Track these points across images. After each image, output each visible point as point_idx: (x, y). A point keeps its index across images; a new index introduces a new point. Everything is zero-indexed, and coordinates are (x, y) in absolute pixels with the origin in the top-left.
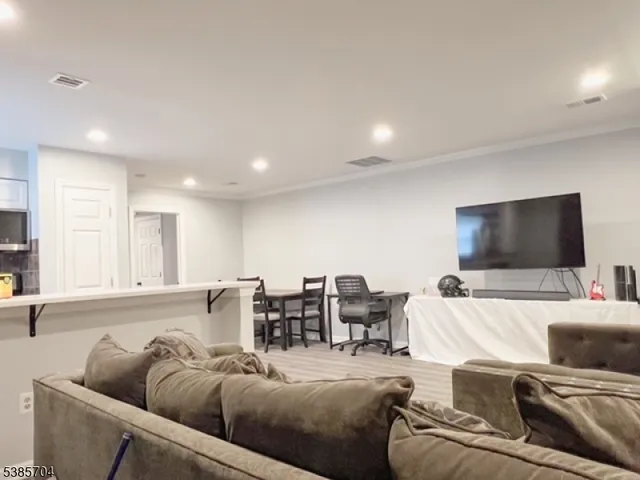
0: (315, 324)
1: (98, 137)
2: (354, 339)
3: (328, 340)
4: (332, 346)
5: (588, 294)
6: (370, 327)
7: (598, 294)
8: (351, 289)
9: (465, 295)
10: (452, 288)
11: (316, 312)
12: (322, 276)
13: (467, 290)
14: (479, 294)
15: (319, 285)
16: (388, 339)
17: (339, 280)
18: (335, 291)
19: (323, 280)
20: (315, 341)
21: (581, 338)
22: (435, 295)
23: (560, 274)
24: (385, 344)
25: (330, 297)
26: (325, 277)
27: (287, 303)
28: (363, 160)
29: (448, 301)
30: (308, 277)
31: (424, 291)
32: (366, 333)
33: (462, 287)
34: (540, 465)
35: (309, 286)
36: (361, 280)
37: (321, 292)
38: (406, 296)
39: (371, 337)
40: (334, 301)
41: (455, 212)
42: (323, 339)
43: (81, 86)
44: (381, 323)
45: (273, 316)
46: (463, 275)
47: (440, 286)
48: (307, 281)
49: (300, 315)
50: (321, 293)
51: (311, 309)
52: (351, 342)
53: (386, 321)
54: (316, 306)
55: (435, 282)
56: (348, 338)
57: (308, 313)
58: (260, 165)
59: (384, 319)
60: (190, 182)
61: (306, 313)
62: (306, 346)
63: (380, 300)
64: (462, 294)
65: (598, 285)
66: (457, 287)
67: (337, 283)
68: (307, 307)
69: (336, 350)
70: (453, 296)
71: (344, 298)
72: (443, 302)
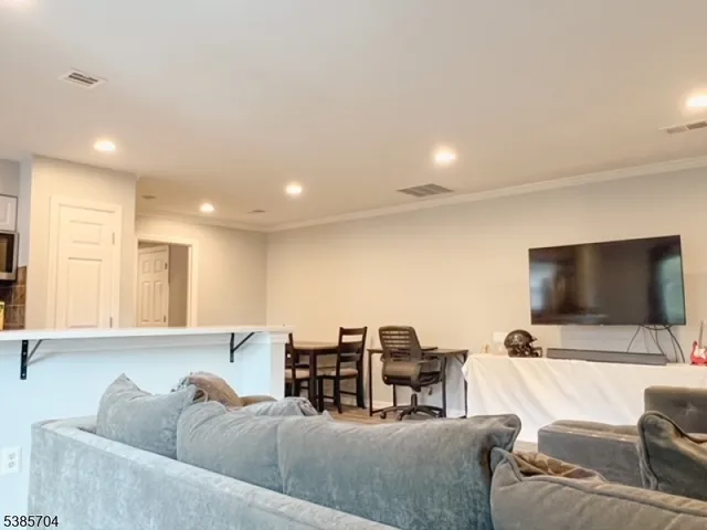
0: (351, 385)
1: (105, 147)
2: (398, 405)
3: (368, 405)
4: (372, 412)
5: (687, 357)
6: (419, 390)
7: (700, 358)
8: (398, 343)
9: (537, 355)
10: (521, 346)
11: (354, 371)
12: (362, 327)
13: (540, 349)
14: (555, 353)
15: (357, 338)
16: (441, 406)
17: (383, 332)
18: (378, 346)
19: (364, 331)
20: (351, 407)
21: (685, 406)
22: (501, 354)
23: (654, 332)
24: (437, 412)
25: (371, 352)
26: (366, 328)
27: (318, 357)
28: (419, 188)
29: (517, 361)
30: (345, 327)
31: (487, 348)
32: (414, 398)
33: (534, 344)
34: (678, 512)
35: (347, 339)
36: (411, 333)
37: (360, 346)
38: (465, 354)
39: (419, 403)
40: (377, 357)
41: (527, 254)
42: (361, 404)
43: (95, 84)
44: (433, 385)
45: (301, 374)
46: (535, 330)
47: (508, 343)
48: (343, 332)
49: (334, 373)
50: (359, 348)
51: (348, 367)
52: (395, 408)
53: (441, 384)
54: (354, 363)
55: (501, 337)
56: (392, 404)
57: (343, 371)
58: (294, 189)
59: (436, 382)
60: (207, 208)
61: (342, 371)
62: (340, 412)
63: (433, 358)
64: (533, 353)
65: (700, 347)
66: (528, 345)
67: (381, 335)
68: (342, 364)
69: (377, 417)
70: (523, 355)
71: (389, 354)
72: (510, 361)
